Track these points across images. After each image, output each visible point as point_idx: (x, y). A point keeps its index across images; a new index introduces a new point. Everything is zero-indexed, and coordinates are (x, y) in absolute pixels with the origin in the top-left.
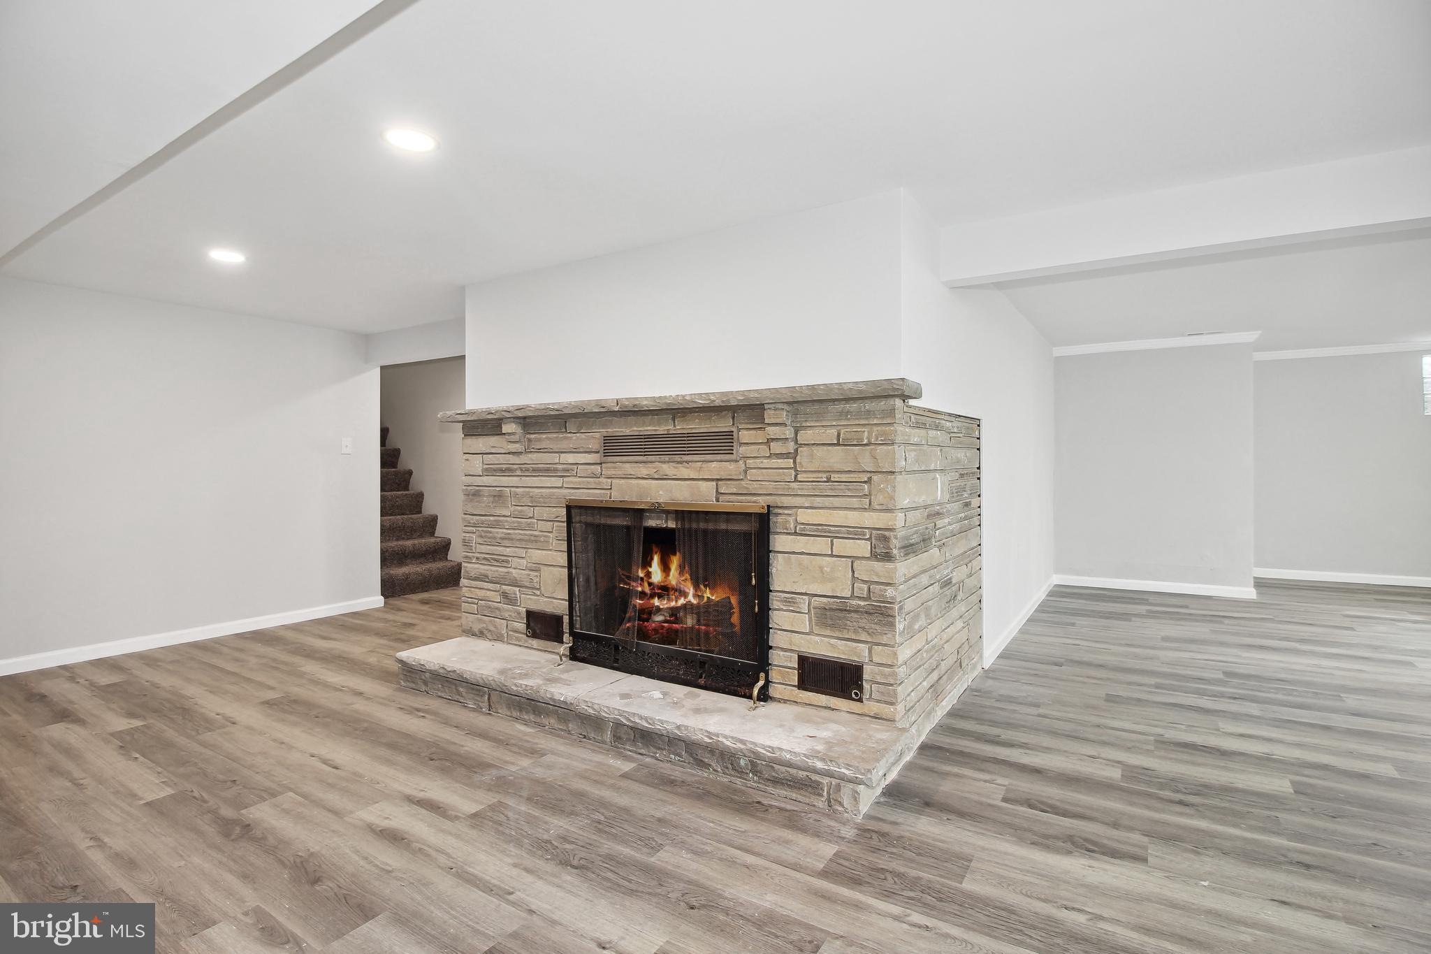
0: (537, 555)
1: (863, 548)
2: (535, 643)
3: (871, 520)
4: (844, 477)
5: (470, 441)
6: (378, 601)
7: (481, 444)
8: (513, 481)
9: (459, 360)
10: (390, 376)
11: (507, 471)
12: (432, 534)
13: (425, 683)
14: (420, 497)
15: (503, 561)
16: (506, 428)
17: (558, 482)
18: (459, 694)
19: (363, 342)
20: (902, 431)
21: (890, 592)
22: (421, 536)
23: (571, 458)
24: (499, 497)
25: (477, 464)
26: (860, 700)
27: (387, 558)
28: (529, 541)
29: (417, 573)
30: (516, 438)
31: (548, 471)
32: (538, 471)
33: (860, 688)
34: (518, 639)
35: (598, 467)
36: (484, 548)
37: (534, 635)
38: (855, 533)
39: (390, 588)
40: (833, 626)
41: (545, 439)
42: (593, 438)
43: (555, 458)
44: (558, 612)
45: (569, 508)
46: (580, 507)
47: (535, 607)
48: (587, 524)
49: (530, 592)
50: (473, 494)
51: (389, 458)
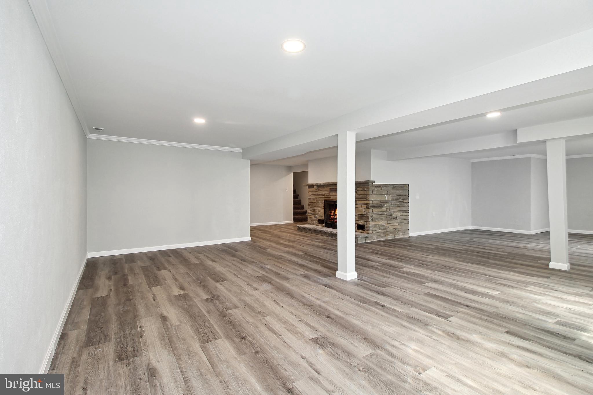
0: (320, 209)
1: (365, 207)
2: (319, 225)
3: (366, 202)
4: (363, 195)
5: (309, 189)
6: (292, 222)
7: (311, 189)
8: (316, 196)
9: (307, 172)
10: (295, 174)
11: (315, 194)
12: (303, 209)
13: (302, 230)
14: (300, 201)
15: (314, 211)
16: (315, 187)
17: (323, 196)
18: (307, 231)
19: (289, 168)
20: (371, 188)
21: (369, 213)
22: (301, 210)
23: (325, 192)
24: (314, 199)
25: (310, 193)
26: (365, 231)
27: (294, 214)
28: (319, 207)
29: (300, 218)
30: (316, 189)
31: (322, 194)
32: (320, 195)
33: (365, 229)
34: (317, 224)
35: (329, 194)
36: (312, 208)
37: (319, 224)
38: (364, 204)
39: (295, 220)
40: (361, 219)
41: (321, 189)
42: (328, 189)
43: (322, 192)
44: (323, 219)
45: (324, 201)
46: (326, 201)
47: (319, 218)
48: (328, 204)
49: (318, 216)
50: (310, 199)
51: (294, 191)
